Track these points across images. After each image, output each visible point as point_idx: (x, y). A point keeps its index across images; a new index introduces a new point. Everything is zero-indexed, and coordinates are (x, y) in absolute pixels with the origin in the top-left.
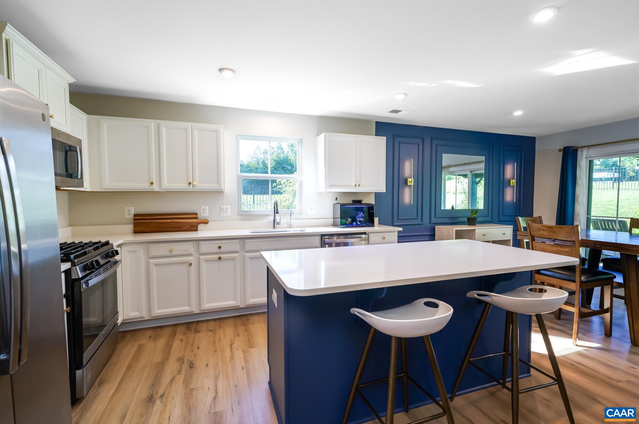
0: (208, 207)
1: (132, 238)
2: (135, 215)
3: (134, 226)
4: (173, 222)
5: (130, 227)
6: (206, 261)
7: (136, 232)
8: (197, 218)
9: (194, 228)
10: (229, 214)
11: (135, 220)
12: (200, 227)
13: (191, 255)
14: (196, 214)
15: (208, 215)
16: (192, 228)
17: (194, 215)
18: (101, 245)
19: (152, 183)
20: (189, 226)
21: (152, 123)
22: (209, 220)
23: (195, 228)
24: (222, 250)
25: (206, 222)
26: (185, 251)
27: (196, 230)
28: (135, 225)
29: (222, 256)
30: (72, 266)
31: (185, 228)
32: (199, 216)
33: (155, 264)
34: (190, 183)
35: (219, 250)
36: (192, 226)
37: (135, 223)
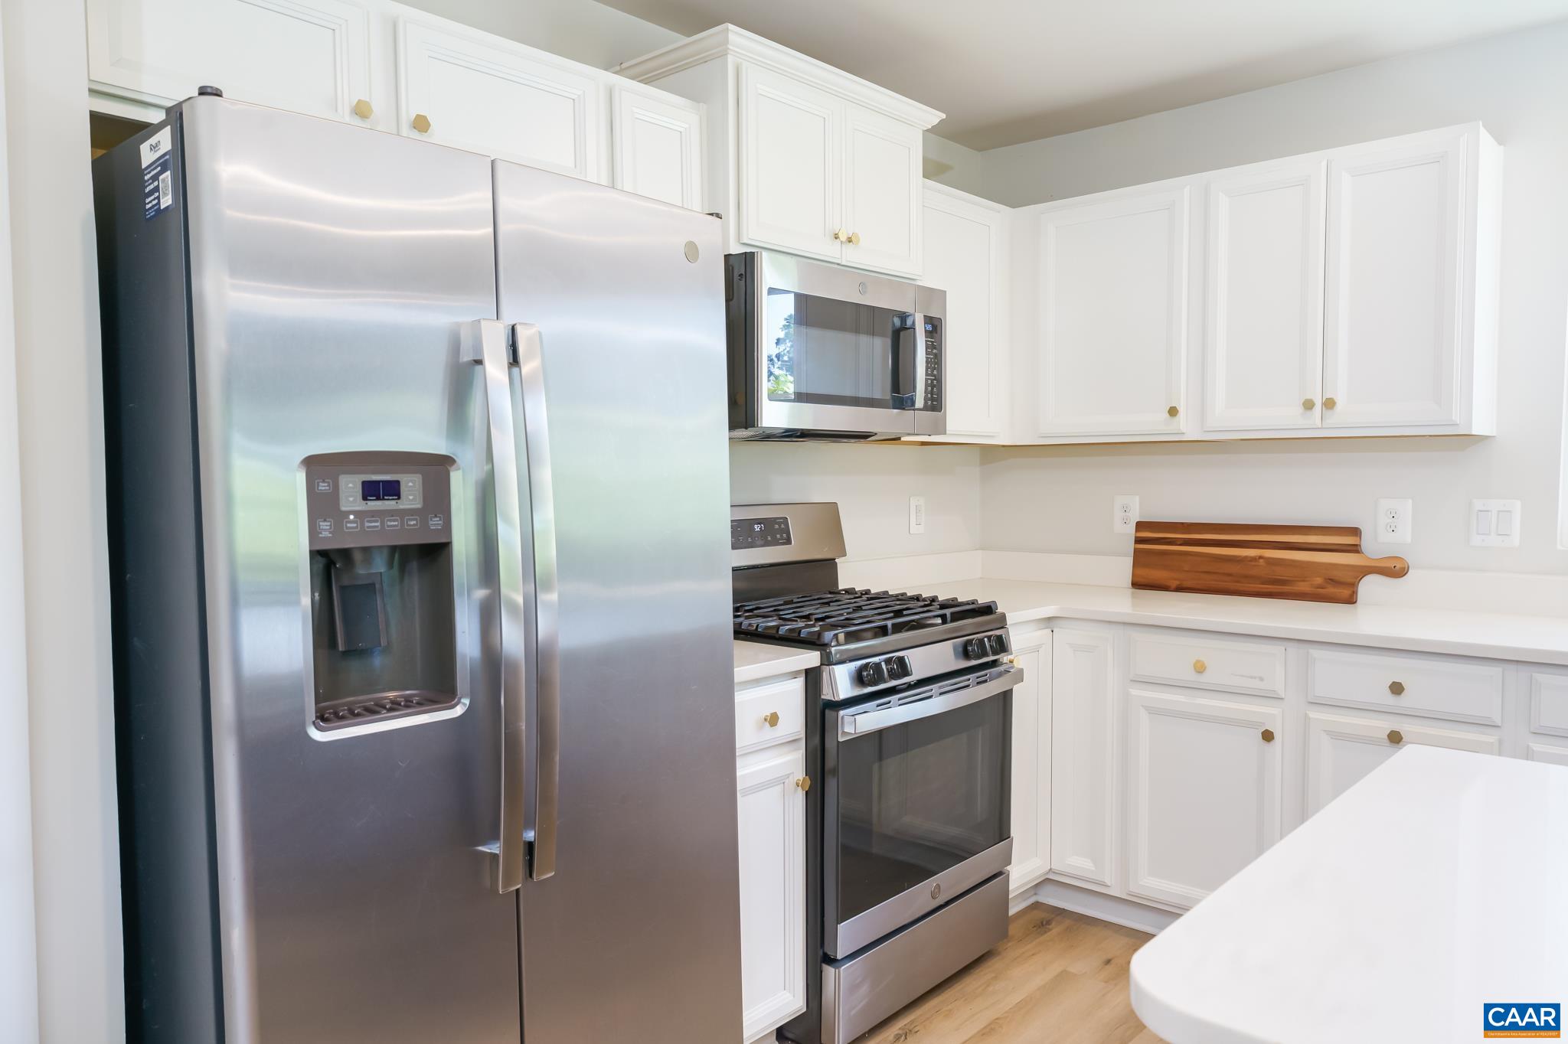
0: (1410, 501)
2: (1140, 526)
3: (1135, 564)
4: (1261, 557)
6: (1337, 736)
8: (1355, 549)
9: (1340, 590)
11: (1138, 541)
13: (1274, 698)
14: (1355, 532)
15: (1409, 540)
16: (1331, 590)
17: (1348, 538)
18: (952, 614)
19: (1173, 412)
20: (1319, 580)
21: (1183, 190)
22: (1410, 559)
23: (1345, 592)
24: (1405, 701)
25: (1395, 570)
26: (1251, 677)
27: (1351, 600)
28: (1140, 559)
29: (1404, 727)
30: (822, 664)
31: (1303, 587)
32: (1367, 543)
33: (1146, 708)
34: (1309, 405)
35: (1391, 700)
36: (1332, 581)
37: (1136, 551)
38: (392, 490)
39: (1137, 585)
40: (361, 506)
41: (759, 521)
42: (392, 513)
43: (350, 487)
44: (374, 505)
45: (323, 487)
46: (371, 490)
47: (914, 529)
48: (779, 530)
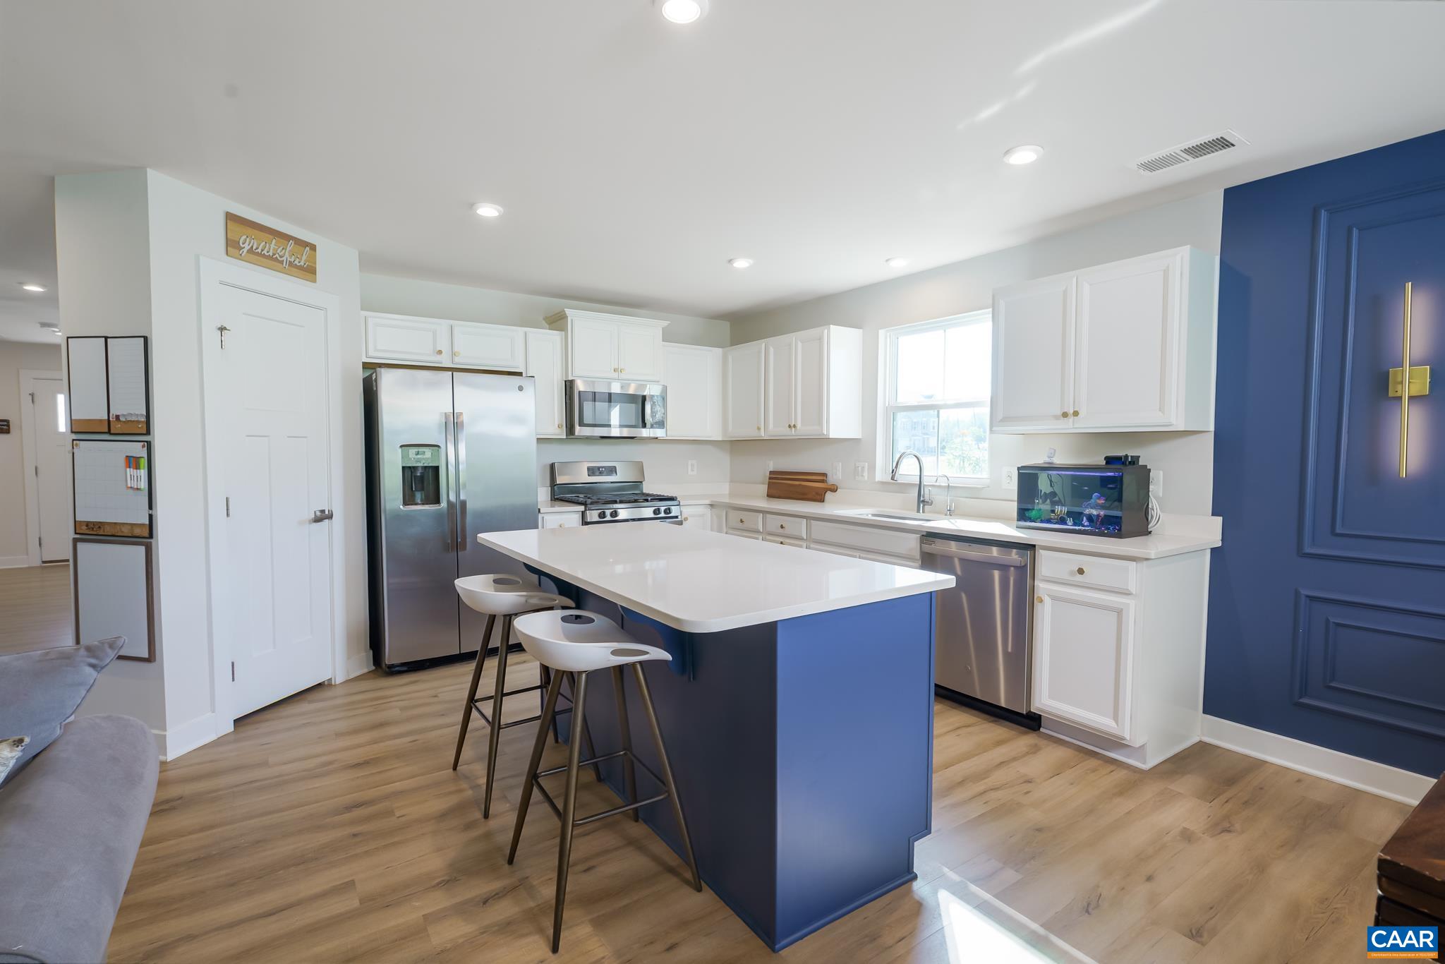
0: (842, 464)
1: (764, 504)
2: (766, 473)
3: (768, 487)
4: (800, 485)
5: (764, 489)
7: (770, 496)
8: (822, 481)
9: (819, 497)
10: (866, 478)
11: (770, 478)
12: (829, 495)
14: (825, 475)
15: (839, 478)
16: (816, 497)
17: (823, 476)
19: (759, 428)
20: (814, 493)
22: (840, 485)
23: (821, 498)
25: (836, 489)
27: (822, 500)
28: (770, 485)
30: (585, 510)
31: (810, 496)
32: (828, 478)
34: (790, 426)
35: (781, 531)
36: (817, 494)
37: (769, 482)
38: (423, 453)
39: (768, 496)
40: (415, 457)
41: (602, 467)
42: (424, 458)
43: (412, 453)
44: (418, 456)
45: (405, 452)
46: (417, 453)
47: (690, 472)
48: (612, 470)
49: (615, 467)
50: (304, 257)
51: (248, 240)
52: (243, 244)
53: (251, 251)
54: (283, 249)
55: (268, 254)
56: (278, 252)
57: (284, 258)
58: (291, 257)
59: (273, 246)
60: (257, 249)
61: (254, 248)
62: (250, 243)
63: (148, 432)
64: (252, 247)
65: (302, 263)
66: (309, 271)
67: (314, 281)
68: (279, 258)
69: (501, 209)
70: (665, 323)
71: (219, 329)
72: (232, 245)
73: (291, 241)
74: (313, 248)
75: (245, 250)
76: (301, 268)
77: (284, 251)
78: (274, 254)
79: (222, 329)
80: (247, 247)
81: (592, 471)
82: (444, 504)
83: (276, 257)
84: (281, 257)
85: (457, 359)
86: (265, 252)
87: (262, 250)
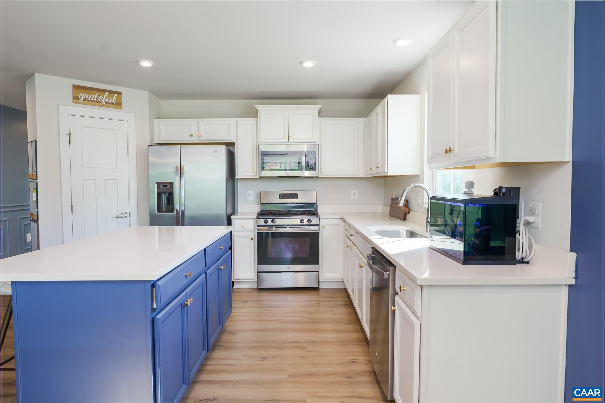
4: (398, 207)
7: (390, 214)
11: (391, 203)
27: (405, 219)
37: (391, 206)
38: (166, 186)
40: (163, 188)
41: (289, 194)
42: (167, 189)
43: (161, 186)
44: (164, 188)
45: (158, 186)
46: (164, 186)
48: (295, 196)
49: (297, 194)
50: (114, 98)
51: (83, 95)
52: (81, 97)
53: (85, 100)
54: (102, 96)
55: (94, 100)
56: (100, 98)
57: (103, 101)
58: (106, 99)
59: (96, 96)
60: (88, 98)
61: (87, 98)
62: (84, 96)
63: (37, 179)
64: (85, 98)
65: (113, 101)
66: (118, 104)
67: (121, 108)
68: (100, 101)
69: (152, 62)
70: (319, 106)
71: (68, 134)
72: (76, 98)
73: (107, 92)
74: (120, 93)
75: (82, 100)
76: (112, 103)
77: (103, 97)
78: (97, 99)
79: (69, 134)
80: (83, 98)
81: (282, 196)
82: (175, 212)
83: (99, 100)
84: (101, 100)
85: (201, 138)
86: (92, 99)
87: (91, 98)
